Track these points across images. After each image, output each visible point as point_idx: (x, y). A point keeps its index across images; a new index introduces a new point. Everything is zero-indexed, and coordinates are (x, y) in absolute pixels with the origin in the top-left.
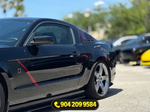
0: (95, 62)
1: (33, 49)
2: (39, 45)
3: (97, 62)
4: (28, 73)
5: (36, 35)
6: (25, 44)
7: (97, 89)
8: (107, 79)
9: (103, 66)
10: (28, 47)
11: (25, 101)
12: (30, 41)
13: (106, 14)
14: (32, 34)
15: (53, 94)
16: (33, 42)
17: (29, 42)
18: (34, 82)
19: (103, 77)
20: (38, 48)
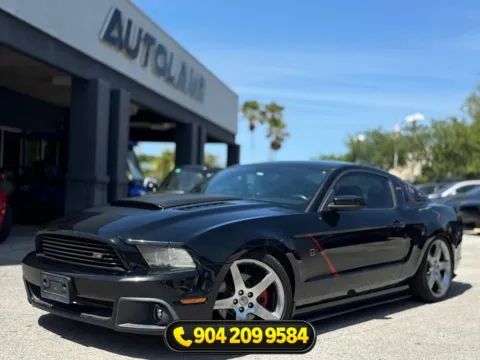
0: (430, 237)
1: (332, 217)
2: (342, 209)
3: (432, 239)
4: (323, 253)
5: (337, 194)
6: (321, 209)
7: (431, 285)
8: (449, 268)
9: (442, 245)
10: (324, 214)
11: (317, 301)
12: (328, 202)
13: (428, 136)
14: (331, 191)
15: (358, 291)
16: (331, 205)
17: (326, 205)
18: (333, 269)
19: (441, 264)
20: (338, 215)
